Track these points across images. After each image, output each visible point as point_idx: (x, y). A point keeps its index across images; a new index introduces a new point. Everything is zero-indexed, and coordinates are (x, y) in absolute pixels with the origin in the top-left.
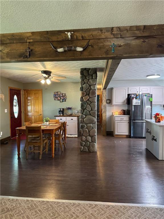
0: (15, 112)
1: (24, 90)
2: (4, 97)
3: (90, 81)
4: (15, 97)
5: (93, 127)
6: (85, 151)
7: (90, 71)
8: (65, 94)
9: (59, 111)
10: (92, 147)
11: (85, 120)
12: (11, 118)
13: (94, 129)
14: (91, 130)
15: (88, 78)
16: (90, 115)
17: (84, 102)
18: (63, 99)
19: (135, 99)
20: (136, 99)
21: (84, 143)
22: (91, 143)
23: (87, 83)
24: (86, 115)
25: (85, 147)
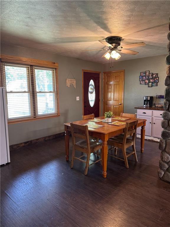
0: (91, 99)
1: (105, 73)
2: (75, 82)
4: (92, 82)
8: (157, 74)
9: (145, 101)
12: (85, 106)
18: (152, 83)
25: (167, 172)
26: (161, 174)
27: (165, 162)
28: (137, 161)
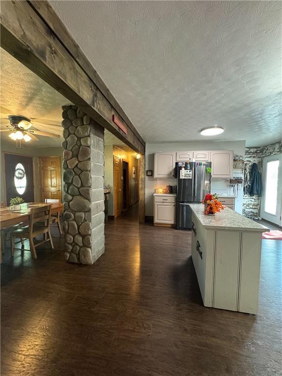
1: (40, 158)
3: (78, 130)
4: (20, 166)
5: (86, 219)
6: (72, 261)
7: (78, 110)
10: (83, 256)
11: (71, 204)
13: (87, 222)
14: (82, 223)
15: (75, 123)
16: (80, 194)
17: (69, 171)
19: (183, 169)
20: (185, 169)
21: (71, 247)
22: (82, 249)
23: (74, 134)
24: (73, 196)
25: (72, 254)
26: (67, 256)
27: (69, 243)
28: (53, 248)
